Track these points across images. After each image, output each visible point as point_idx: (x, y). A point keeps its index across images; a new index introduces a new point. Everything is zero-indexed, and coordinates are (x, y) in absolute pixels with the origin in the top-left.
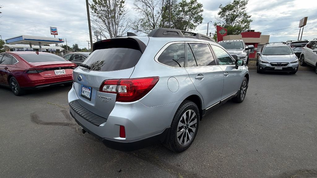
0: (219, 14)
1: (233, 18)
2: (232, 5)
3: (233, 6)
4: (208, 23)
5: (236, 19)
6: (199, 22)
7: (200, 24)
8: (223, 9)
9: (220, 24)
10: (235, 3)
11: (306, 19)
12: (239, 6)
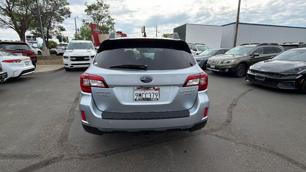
0: (86, 12)
1: (100, 18)
2: (97, 5)
3: (98, 7)
4: (75, 18)
5: (103, 19)
6: (67, 16)
7: (67, 17)
8: (88, 7)
9: (88, 22)
10: (99, 5)
11: (144, 27)
12: (102, 8)
